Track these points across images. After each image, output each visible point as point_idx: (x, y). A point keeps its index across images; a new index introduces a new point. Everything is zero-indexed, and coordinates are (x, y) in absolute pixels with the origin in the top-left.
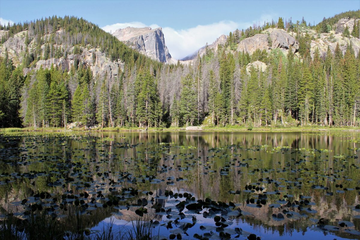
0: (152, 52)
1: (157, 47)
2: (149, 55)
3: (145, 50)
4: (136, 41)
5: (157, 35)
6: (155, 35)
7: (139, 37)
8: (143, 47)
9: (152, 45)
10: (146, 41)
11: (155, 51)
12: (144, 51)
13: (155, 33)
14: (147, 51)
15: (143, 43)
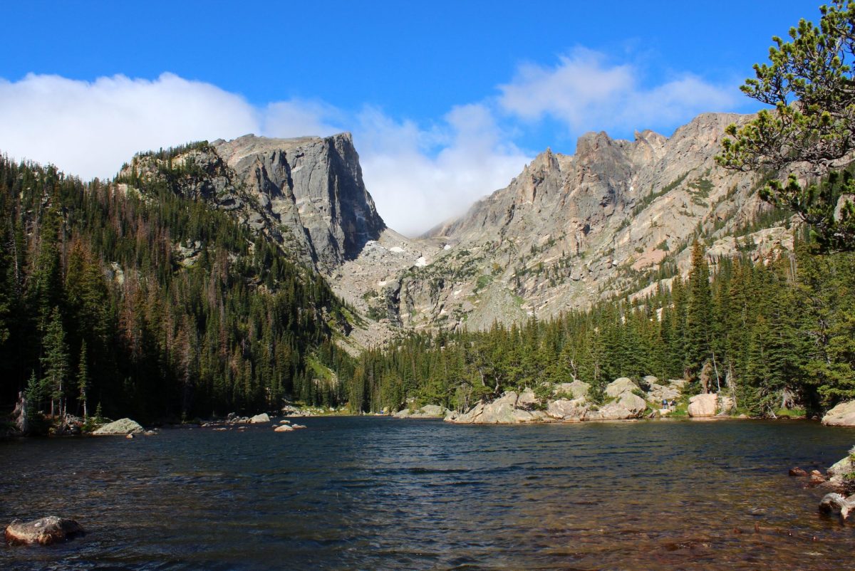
0: (318, 205)
1: (336, 190)
2: (305, 213)
3: (294, 199)
4: (261, 167)
5: (332, 154)
6: (325, 151)
7: (271, 155)
8: (286, 187)
9: (317, 184)
10: (297, 168)
11: (326, 200)
12: (289, 200)
13: (328, 145)
14: (298, 202)
15: (285, 175)
